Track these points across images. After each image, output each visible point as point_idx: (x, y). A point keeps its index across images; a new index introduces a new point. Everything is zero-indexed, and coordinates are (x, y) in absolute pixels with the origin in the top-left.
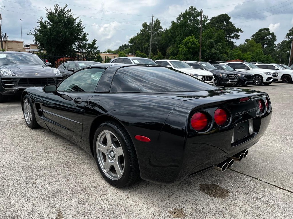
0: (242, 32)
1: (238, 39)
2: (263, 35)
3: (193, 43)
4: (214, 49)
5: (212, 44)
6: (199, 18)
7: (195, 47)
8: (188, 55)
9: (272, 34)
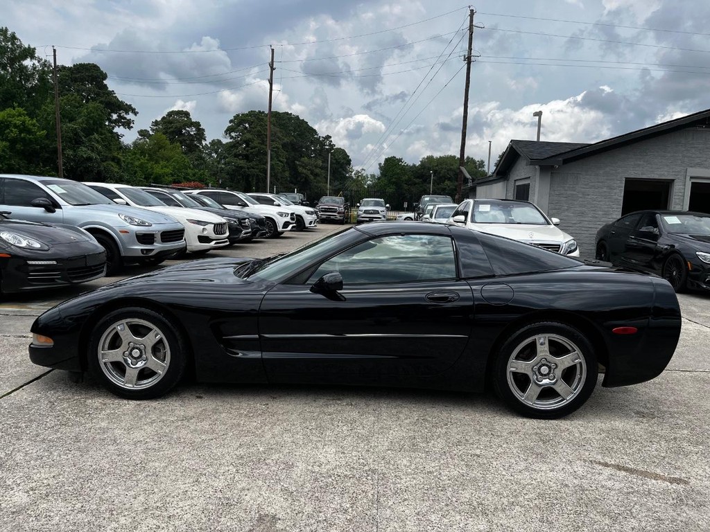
0: (136, 113)
1: (130, 128)
2: (178, 125)
3: (24, 128)
4: (84, 149)
5: (76, 134)
6: (28, 63)
7: (30, 139)
8: (10, 158)
9: (197, 125)
